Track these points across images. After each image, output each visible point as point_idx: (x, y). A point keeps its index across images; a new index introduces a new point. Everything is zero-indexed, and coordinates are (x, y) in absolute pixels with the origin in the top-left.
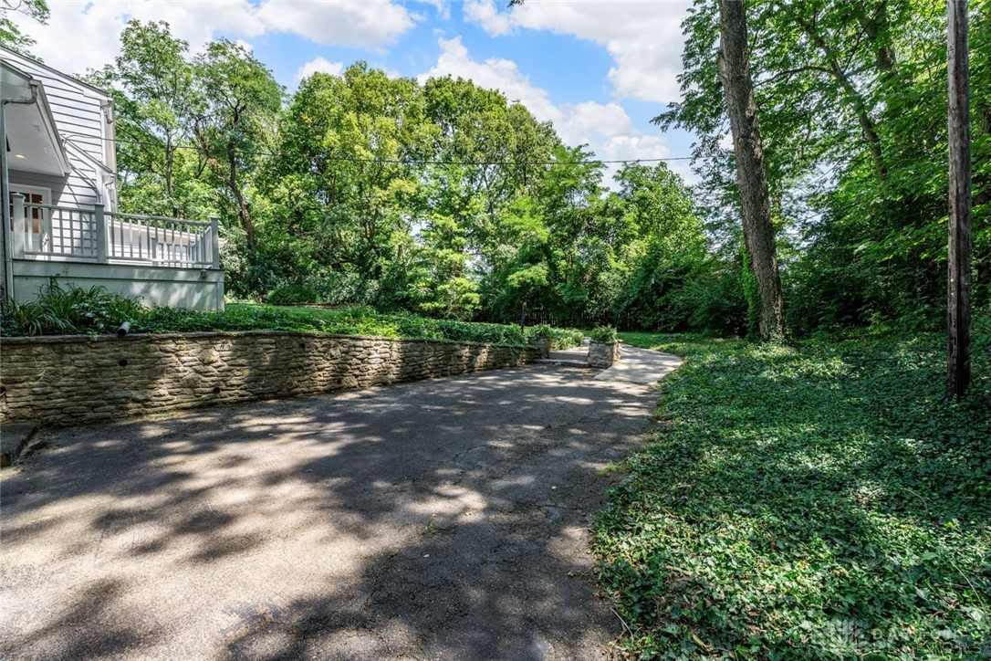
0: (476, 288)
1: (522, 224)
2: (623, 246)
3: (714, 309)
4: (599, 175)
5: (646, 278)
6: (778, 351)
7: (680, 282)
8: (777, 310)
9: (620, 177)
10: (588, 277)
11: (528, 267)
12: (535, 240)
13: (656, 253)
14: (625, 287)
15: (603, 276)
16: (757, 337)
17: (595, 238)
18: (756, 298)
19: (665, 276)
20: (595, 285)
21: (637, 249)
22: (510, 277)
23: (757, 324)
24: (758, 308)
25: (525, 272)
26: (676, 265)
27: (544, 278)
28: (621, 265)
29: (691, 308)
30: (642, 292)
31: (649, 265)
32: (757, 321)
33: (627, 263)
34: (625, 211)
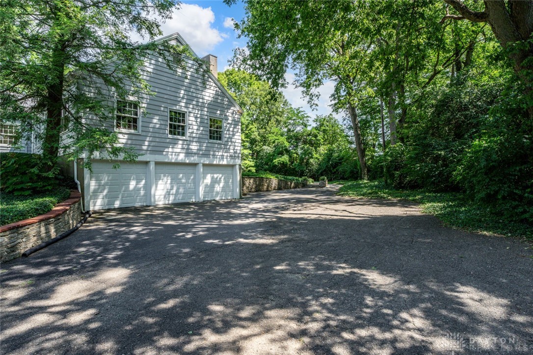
0: (253, 165)
1: (278, 139)
2: (318, 148)
3: (352, 172)
4: (307, 121)
5: (328, 162)
6: (366, 181)
7: (341, 163)
8: (366, 171)
9: (316, 121)
10: (305, 161)
11: (281, 157)
12: (283, 146)
13: (331, 151)
14: (319, 165)
15: (311, 160)
16: (361, 179)
17: (308, 146)
18: (361, 169)
19: (335, 160)
20: (308, 163)
21: (323, 149)
22: (274, 161)
23: (361, 175)
24: (361, 171)
25: (280, 159)
26: (339, 156)
27: (288, 161)
28: (317, 156)
29: (344, 172)
30: (327, 166)
31: (329, 156)
32: (361, 174)
33: (320, 155)
34: (318, 135)
